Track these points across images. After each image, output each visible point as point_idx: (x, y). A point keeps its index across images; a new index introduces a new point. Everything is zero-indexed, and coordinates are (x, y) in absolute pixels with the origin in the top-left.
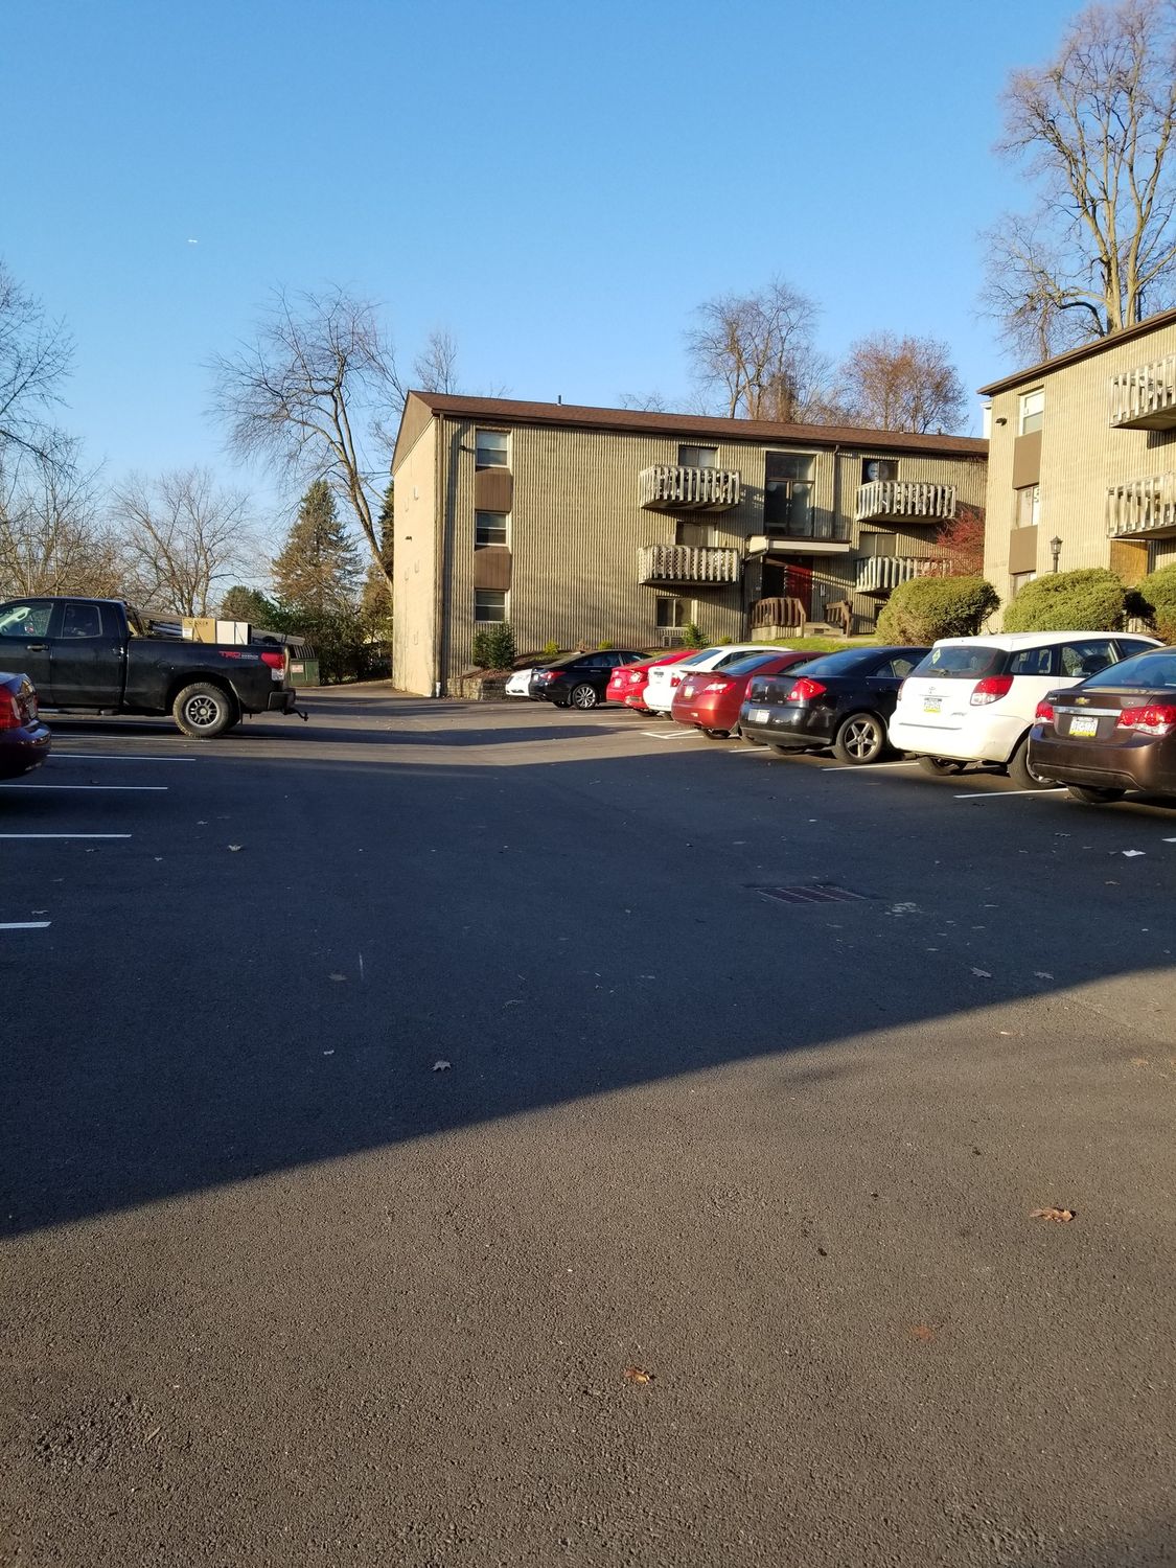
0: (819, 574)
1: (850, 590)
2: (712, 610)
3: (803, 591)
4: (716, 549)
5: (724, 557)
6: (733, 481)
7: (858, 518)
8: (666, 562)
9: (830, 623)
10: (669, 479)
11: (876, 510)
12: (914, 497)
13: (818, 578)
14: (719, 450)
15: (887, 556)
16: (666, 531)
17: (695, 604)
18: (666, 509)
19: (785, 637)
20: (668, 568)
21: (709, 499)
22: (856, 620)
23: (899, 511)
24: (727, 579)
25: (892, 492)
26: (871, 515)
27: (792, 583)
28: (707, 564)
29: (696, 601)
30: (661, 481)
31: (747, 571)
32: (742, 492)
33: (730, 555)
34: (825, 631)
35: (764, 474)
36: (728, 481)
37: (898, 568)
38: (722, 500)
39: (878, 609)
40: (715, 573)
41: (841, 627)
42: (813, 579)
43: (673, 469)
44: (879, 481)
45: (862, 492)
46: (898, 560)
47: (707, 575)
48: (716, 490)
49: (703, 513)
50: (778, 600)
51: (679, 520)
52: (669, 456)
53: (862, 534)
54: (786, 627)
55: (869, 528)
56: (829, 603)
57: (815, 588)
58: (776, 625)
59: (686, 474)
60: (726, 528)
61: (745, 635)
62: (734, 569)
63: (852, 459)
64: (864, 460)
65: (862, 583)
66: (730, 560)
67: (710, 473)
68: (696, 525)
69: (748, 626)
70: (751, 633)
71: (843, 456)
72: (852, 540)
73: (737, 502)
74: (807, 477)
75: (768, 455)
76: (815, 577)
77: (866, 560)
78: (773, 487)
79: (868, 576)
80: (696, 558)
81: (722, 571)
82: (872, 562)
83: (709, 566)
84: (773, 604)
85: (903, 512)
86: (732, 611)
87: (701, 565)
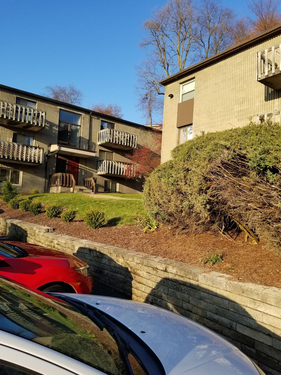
0: (82, 165)
1: (94, 173)
2: (29, 176)
3: (75, 172)
4: (31, 147)
5: (36, 151)
6: (42, 116)
7: (99, 144)
8: (4, 149)
9: (86, 187)
10: (8, 109)
11: (107, 141)
12: (121, 137)
13: (81, 167)
14: (37, 103)
15: (110, 160)
16: (6, 136)
17: (21, 173)
18: (6, 124)
19: (65, 192)
20: (5, 153)
21: (29, 122)
22: (97, 186)
23: (116, 142)
24: (37, 162)
25: (113, 134)
26: (104, 143)
27: (70, 168)
28: (27, 153)
29: (22, 172)
30: (3, 109)
31: (48, 160)
32: (47, 123)
33: (39, 151)
34: (84, 190)
35: (58, 118)
36: (39, 116)
37: (115, 166)
38: (36, 124)
39: (106, 182)
40: (31, 158)
41: (91, 189)
42: (79, 167)
43: (10, 104)
44: (107, 129)
45: (101, 133)
46: (115, 162)
47: (26, 158)
48: (33, 119)
49: (27, 130)
50: (63, 175)
51: (14, 132)
52: (11, 101)
53: (100, 151)
54: (66, 187)
55: (103, 149)
56: (86, 178)
57: (80, 171)
58: (61, 186)
59: (17, 108)
60: (39, 139)
61: (47, 190)
62: (41, 157)
63: (97, 119)
64: (102, 121)
65: (100, 171)
66: (39, 153)
67: (30, 110)
68: (25, 136)
69: (48, 186)
70: (49, 189)
71: (93, 117)
72: (96, 152)
73: (43, 126)
74: (78, 123)
75: (61, 111)
76: (80, 166)
77: (102, 161)
78: (62, 125)
79: (103, 168)
80: (20, 150)
81: (34, 157)
82: (105, 162)
83: (28, 154)
84: (60, 176)
85: (117, 143)
86: (40, 178)
87: (23, 153)
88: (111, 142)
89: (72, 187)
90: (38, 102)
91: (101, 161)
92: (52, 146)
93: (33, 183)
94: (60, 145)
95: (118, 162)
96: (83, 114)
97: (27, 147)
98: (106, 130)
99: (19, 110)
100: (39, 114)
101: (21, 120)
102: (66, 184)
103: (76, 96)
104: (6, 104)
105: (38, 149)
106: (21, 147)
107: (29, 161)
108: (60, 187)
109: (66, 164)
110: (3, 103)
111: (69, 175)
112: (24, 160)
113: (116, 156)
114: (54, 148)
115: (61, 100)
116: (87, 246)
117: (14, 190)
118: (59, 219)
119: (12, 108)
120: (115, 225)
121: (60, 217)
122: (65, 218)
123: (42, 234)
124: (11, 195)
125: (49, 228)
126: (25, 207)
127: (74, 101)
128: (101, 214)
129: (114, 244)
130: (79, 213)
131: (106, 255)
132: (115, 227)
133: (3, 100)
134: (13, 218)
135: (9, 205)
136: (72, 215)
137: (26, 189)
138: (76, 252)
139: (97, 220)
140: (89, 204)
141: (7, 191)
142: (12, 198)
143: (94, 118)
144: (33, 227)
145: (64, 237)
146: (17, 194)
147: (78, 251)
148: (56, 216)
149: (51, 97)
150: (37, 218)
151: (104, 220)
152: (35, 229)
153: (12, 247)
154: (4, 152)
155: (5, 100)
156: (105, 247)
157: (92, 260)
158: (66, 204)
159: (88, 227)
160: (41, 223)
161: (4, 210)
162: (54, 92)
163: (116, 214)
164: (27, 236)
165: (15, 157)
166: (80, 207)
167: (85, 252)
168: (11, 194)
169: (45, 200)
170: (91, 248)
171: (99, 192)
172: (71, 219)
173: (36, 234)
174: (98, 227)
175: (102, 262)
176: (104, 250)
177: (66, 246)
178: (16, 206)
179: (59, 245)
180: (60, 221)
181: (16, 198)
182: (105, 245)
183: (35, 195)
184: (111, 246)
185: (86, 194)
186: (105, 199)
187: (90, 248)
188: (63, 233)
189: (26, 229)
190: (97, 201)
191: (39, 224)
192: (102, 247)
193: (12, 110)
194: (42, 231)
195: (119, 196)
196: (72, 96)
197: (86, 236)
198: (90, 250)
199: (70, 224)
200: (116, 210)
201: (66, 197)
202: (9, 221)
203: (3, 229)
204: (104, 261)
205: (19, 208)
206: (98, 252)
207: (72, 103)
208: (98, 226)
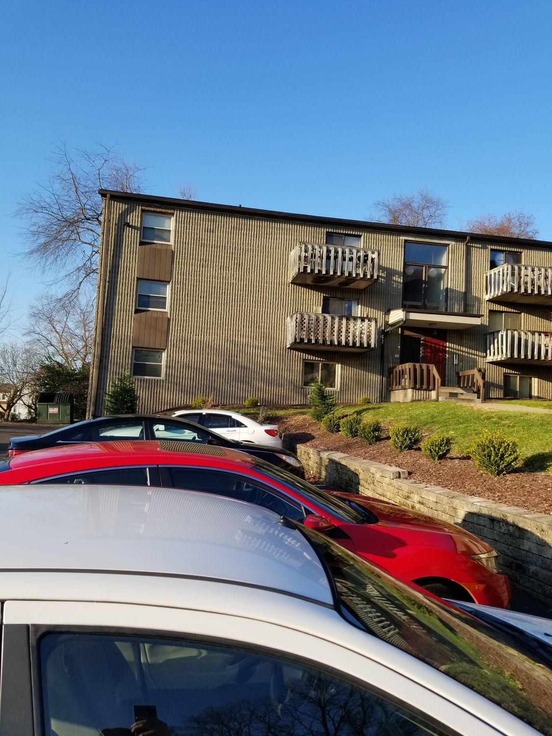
0: (453, 345)
1: (479, 360)
2: (354, 373)
3: (438, 358)
4: (355, 319)
5: (363, 326)
6: (373, 260)
7: (487, 299)
8: (308, 327)
9: (464, 388)
10: (313, 256)
11: (505, 290)
12: (539, 279)
13: (451, 348)
14: (362, 237)
15: (515, 330)
16: (312, 303)
17: (338, 367)
18: (311, 283)
19: (420, 400)
20: (310, 334)
21: (350, 274)
22: (488, 386)
23: (526, 290)
24: (365, 345)
25: (519, 274)
26: (499, 294)
27: (427, 352)
28: (347, 331)
29: (340, 365)
30: (305, 257)
31: (386, 339)
32: (381, 271)
33: (369, 324)
34: (459, 395)
35: (403, 259)
36: (367, 259)
37: (526, 341)
38: (362, 276)
39: (506, 377)
40: (355, 339)
41: (474, 392)
42: (447, 349)
43: (316, 247)
44: (505, 266)
45: (491, 275)
46: (526, 334)
47: (347, 340)
48: (357, 267)
49: (346, 288)
50: (415, 366)
51: (324, 295)
52: (317, 240)
53: (491, 311)
54: (421, 390)
55: (497, 307)
56: (462, 370)
57: (449, 357)
58: (412, 388)
59: (329, 251)
60: (368, 303)
61: (385, 397)
62: (373, 336)
63: (481, 248)
64: (492, 250)
65: (492, 354)
66: (369, 328)
67: (351, 251)
68: (342, 299)
69: (387, 389)
70: (390, 395)
71: (473, 247)
72: (482, 316)
73: (375, 277)
74: (441, 263)
75: (406, 243)
76: (449, 347)
77: (496, 334)
78: (411, 271)
79: (498, 348)
80: (336, 326)
81: (361, 338)
82: (502, 336)
83: (349, 332)
84: (410, 369)
85: (529, 292)
86: (372, 374)
87: (342, 332)
88: (516, 290)
89: (434, 389)
90: (364, 235)
91: (494, 334)
92: (392, 313)
93: (361, 385)
94: (408, 309)
95: (533, 333)
96: (452, 243)
97: (348, 319)
98: (504, 268)
99: (332, 255)
100: (367, 256)
101: (335, 272)
102: (422, 383)
103: (433, 210)
104: (310, 247)
105: (366, 321)
106: (337, 320)
107: (351, 344)
108: (410, 391)
109: (419, 345)
110: (306, 246)
111: (428, 367)
112: (343, 343)
113: (527, 321)
114: (397, 315)
115: (404, 222)
116: (485, 511)
117: (330, 399)
118: (417, 453)
119: (320, 252)
120: (543, 468)
121: (419, 449)
122: (431, 452)
123: (387, 480)
124: (325, 407)
125: (401, 470)
126: (351, 429)
127: (430, 221)
128: (508, 445)
129: (546, 510)
130: (456, 443)
131: (532, 534)
132: (543, 474)
133: (305, 241)
134: (331, 450)
135: (322, 425)
136: (445, 446)
137: (349, 397)
138: (460, 521)
139: (502, 458)
140: (475, 423)
141: (317, 401)
142: (326, 413)
143: (475, 247)
144: (370, 467)
145: (433, 489)
146: (334, 405)
147: (464, 520)
148: (410, 447)
149: (385, 220)
150: (374, 450)
151: (515, 459)
152: (373, 470)
153: (347, 502)
154: (310, 331)
155: (307, 241)
156: (526, 516)
157: (497, 541)
158: (427, 423)
159: (481, 472)
160: (383, 459)
161: (314, 434)
162: (390, 211)
163: (542, 445)
164: (359, 484)
165: (328, 339)
166: (456, 429)
167: (482, 522)
168: (323, 406)
169: (384, 416)
170: (494, 515)
171: (492, 399)
172: (442, 453)
173: (375, 481)
174: (505, 472)
175: (521, 547)
176: (526, 522)
177: (439, 506)
178: (335, 428)
179: (423, 504)
180: (420, 458)
181: (333, 413)
182: (526, 510)
183: (365, 407)
184: (540, 515)
185: (464, 404)
186: (511, 414)
187: (491, 516)
188: (429, 482)
189: (357, 471)
190: (493, 417)
191: (380, 462)
192: (520, 515)
193: (319, 257)
194: (388, 476)
195: (542, 405)
196: (426, 212)
197: (479, 489)
198: (492, 520)
199: (440, 463)
200: (541, 438)
201: (423, 411)
202: (325, 455)
203: (315, 469)
204: (527, 545)
205: (340, 431)
206: (511, 525)
207: (426, 225)
208: (503, 471)
